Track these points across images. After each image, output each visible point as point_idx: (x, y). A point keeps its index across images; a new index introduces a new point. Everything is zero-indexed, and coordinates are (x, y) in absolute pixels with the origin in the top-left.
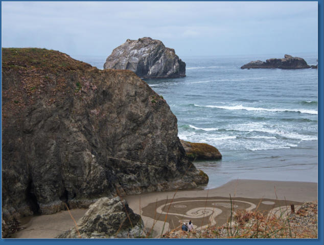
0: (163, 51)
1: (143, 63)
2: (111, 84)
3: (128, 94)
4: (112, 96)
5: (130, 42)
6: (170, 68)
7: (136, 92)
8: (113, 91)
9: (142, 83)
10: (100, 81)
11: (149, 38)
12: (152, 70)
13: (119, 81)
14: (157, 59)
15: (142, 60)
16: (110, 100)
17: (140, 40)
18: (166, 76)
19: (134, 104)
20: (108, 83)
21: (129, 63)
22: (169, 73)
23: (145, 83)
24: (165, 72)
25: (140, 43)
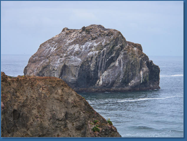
0: (122, 47)
1: (89, 66)
2: (27, 99)
3: (53, 117)
4: (27, 118)
5: (68, 32)
6: (134, 75)
7: (66, 114)
8: (30, 112)
9: (77, 99)
10: (9, 95)
11: (100, 26)
12: (103, 77)
13: (40, 95)
14: (113, 60)
15: (87, 61)
16: (24, 126)
17: (84, 29)
18: (127, 88)
19: (63, 132)
20: (21, 97)
21: (65, 66)
22: (133, 82)
23: (81, 99)
24: (125, 82)
25: (84, 33)
